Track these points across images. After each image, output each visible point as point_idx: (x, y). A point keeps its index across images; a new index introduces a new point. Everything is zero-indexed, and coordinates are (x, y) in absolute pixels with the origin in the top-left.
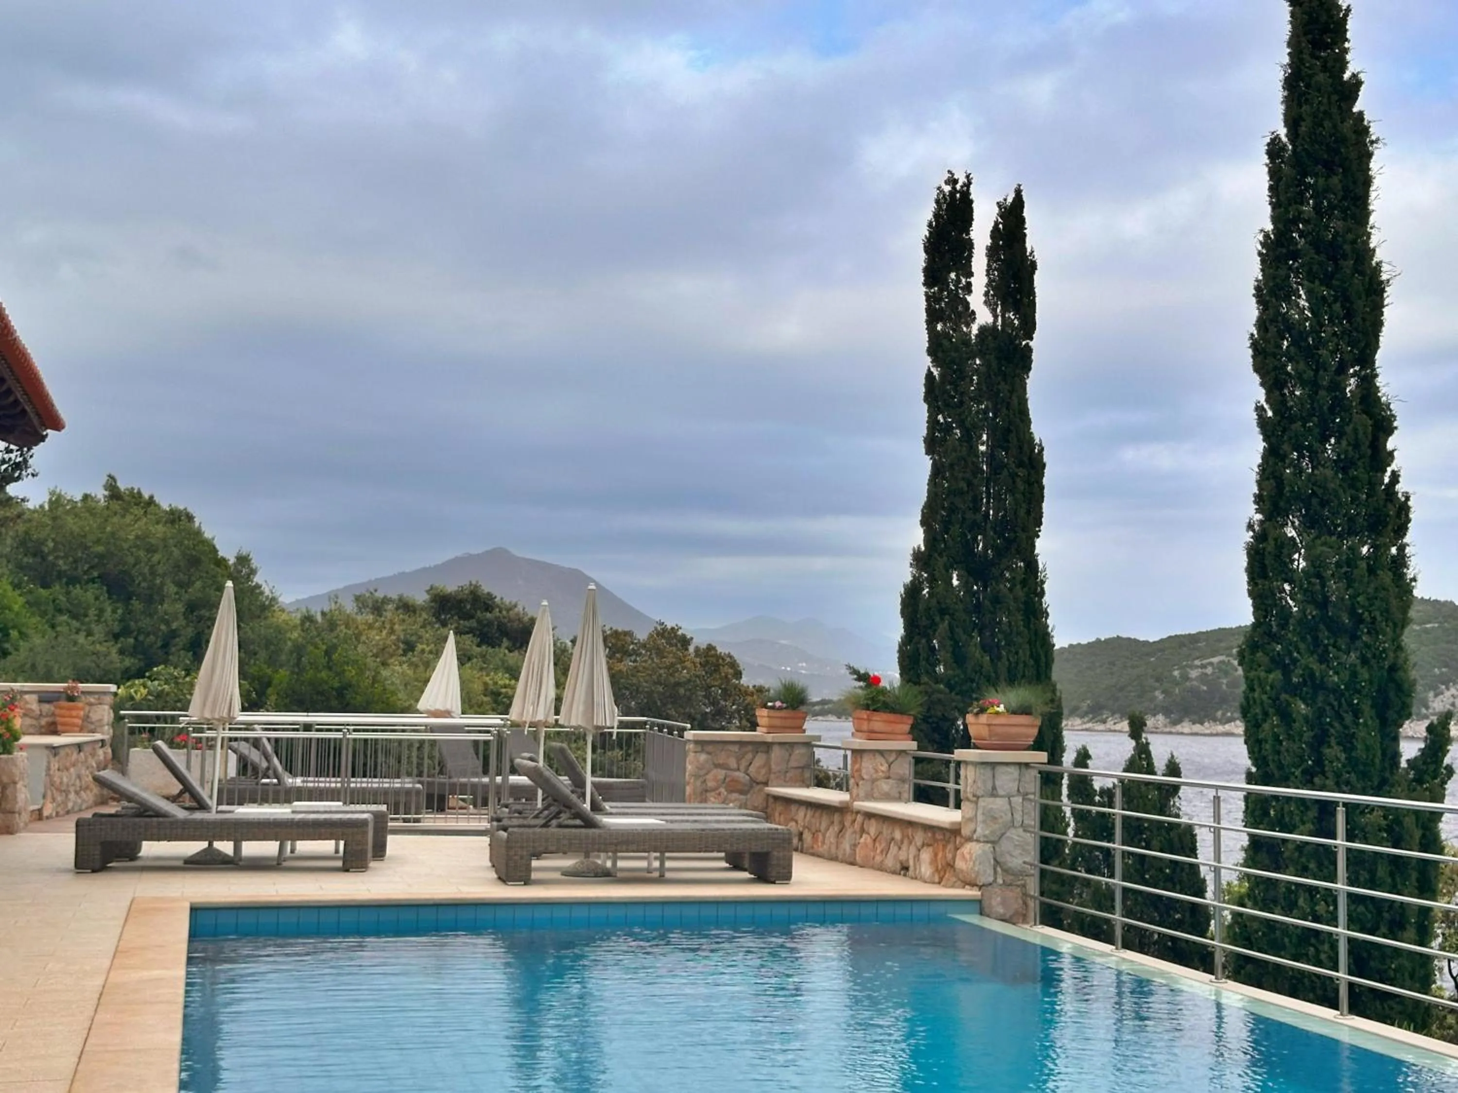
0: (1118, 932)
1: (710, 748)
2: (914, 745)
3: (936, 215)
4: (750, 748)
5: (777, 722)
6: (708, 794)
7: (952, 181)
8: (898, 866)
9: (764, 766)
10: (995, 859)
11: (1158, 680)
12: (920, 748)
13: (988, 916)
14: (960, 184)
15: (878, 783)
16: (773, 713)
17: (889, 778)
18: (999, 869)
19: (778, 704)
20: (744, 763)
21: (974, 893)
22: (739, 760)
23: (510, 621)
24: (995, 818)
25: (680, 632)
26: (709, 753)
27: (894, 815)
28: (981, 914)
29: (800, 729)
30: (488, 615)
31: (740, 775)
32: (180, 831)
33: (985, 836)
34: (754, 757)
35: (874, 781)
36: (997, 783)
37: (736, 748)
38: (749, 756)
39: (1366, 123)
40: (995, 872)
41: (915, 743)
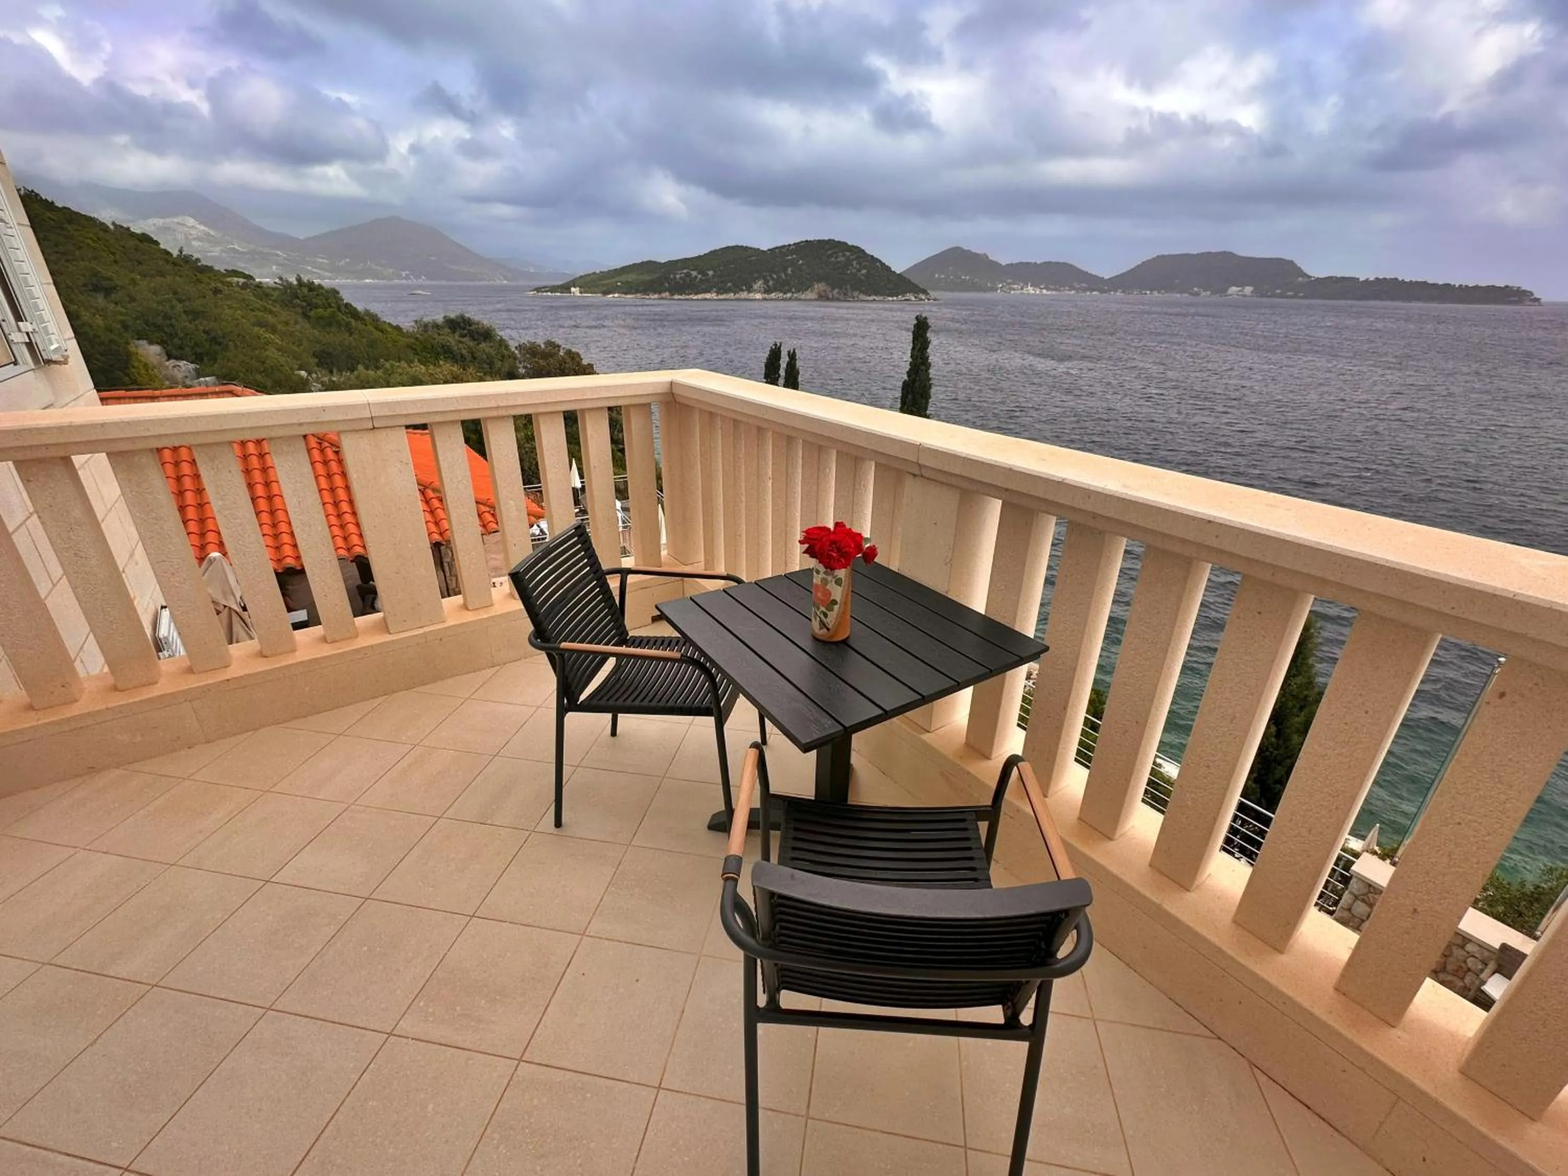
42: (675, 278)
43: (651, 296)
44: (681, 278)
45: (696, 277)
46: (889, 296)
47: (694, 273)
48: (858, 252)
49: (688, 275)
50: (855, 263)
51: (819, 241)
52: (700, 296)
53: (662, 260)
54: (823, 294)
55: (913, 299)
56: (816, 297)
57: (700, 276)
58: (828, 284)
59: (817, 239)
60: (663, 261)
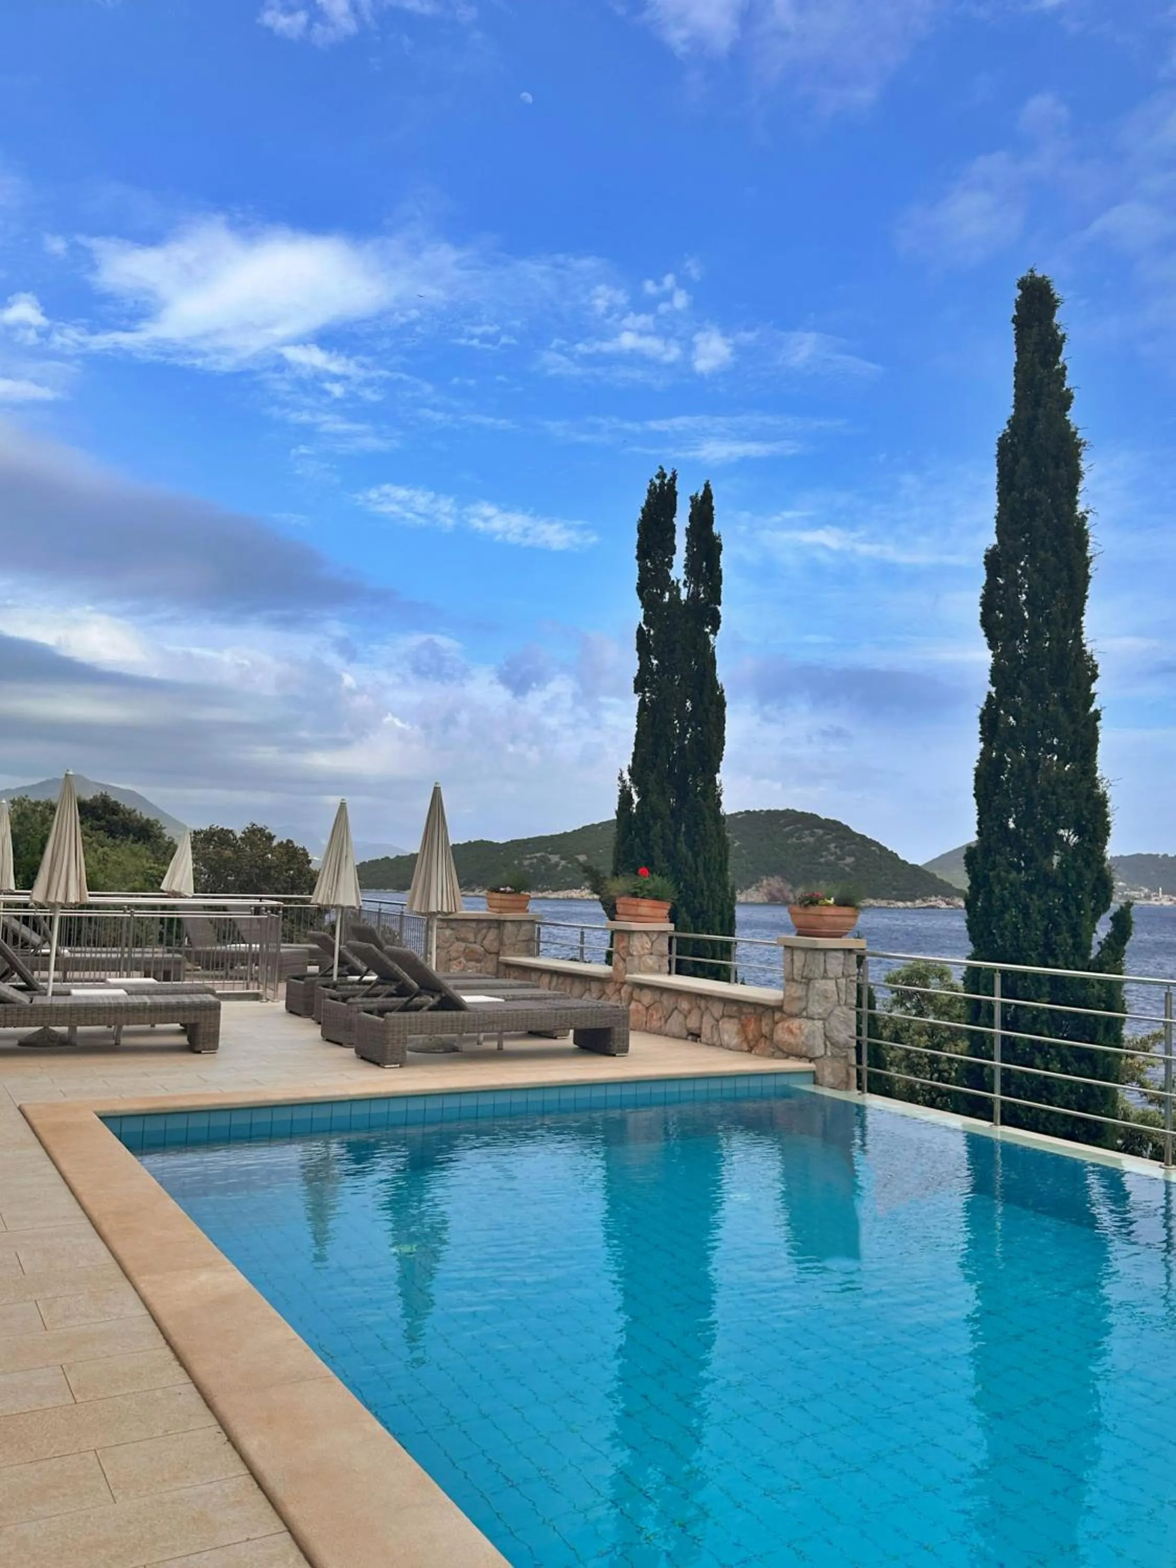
0: (997, 1108)
1: (454, 925)
2: (671, 927)
3: (648, 503)
4: (485, 924)
5: (507, 904)
6: (451, 963)
7: (662, 476)
8: (685, 1033)
9: (495, 939)
10: (825, 1034)
11: (505, 866)
12: (676, 929)
13: (821, 1085)
14: (668, 477)
15: (643, 958)
16: (504, 896)
17: (651, 954)
18: (828, 1043)
19: (508, 889)
20: (480, 937)
21: (811, 1066)
22: (476, 936)
23: (131, 821)
24: (827, 997)
25: (267, 831)
26: (452, 929)
27: (670, 987)
28: (815, 1083)
29: (524, 909)
30: (115, 817)
31: (477, 947)
32: (28, 1017)
33: (819, 1014)
34: (488, 932)
35: (640, 957)
36: (828, 967)
37: (474, 925)
38: (484, 931)
39: (1073, 430)
40: (826, 1046)
41: (673, 925)
42: (520, 864)
43: (477, 892)
44: (531, 865)
45: (557, 865)
46: (898, 899)
47: (554, 858)
48: (837, 829)
49: (543, 860)
50: (832, 846)
51: (769, 812)
52: (561, 894)
53: (501, 839)
54: (778, 895)
55: (944, 905)
56: (766, 899)
57: (563, 862)
58: (786, 879)
59: (765, 809)
60: (502, 841)
